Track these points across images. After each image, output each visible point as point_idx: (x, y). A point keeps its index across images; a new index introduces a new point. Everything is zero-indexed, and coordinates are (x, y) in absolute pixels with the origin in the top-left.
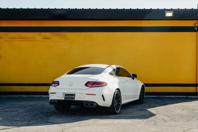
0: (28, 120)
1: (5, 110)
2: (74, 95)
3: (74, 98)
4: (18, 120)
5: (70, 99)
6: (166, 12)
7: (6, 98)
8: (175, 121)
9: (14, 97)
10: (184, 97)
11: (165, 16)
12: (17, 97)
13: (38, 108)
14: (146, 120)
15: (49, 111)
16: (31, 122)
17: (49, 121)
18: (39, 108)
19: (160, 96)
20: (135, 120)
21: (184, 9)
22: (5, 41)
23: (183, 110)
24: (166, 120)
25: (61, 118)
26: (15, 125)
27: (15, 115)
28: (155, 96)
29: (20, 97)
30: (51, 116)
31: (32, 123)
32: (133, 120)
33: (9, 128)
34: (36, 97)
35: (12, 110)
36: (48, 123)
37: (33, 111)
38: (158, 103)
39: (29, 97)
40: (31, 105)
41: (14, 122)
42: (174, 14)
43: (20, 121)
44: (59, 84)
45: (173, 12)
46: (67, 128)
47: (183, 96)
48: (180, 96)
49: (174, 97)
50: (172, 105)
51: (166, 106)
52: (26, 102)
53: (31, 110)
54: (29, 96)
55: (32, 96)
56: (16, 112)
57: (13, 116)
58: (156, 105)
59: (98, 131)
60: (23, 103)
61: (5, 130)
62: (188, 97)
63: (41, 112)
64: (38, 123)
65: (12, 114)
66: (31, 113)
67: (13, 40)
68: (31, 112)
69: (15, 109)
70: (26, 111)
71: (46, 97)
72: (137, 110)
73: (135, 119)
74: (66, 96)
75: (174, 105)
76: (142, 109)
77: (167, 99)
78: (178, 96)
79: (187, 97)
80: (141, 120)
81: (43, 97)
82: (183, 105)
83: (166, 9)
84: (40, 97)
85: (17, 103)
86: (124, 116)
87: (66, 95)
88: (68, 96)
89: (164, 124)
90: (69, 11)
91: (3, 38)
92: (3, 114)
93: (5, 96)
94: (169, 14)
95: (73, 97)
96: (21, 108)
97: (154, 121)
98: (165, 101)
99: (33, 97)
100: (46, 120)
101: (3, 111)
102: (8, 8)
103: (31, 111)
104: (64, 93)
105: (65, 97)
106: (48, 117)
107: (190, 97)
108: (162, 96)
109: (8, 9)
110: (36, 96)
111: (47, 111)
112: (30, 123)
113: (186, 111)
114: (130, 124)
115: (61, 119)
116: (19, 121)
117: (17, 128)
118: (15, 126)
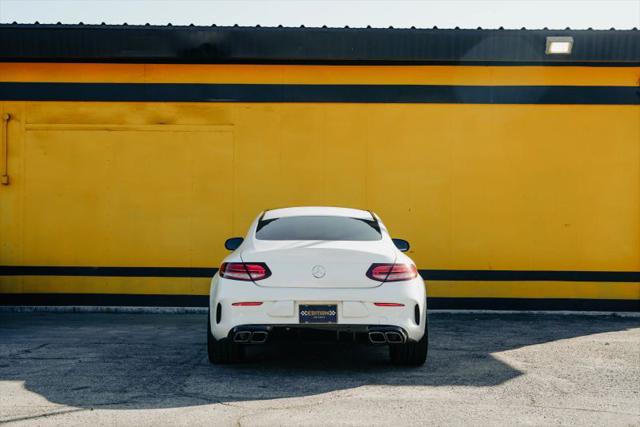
0: (118, 388)
1: (34, 355)
2: (334, 308)
3: (335, 318)
4: (86, 387)
5: (318, 320)
6: (549, 38)
7: (27, 312)
8: (595, 393)
9: (56, 312)
10: (605, 316)
11: (546, 52)
12: (65, 312)
13: (139, 346)
14: (498, 389)
15: (179, 357)
16: (131, 395)
17: (186, 390)
18: (145, 347)
19: (527, 312)
20: (463, 389)
21: (608, 28)
22: (27, 129)
23: (611, 357)
24: (565, 390)
25: (221, 382)
26: (79, 402)
27: (70, 371)
28: (511, 312)
29: (74, 311)
30: (188, 376)
31: (133, 398)
32: (457, 388)
33: (63, 413)
34: (127, 312)
35: (59, 354)
36: (185, 395)
37: (127, 357)
38: (524, 334)
39: (102, 312)
40: (115, 338)
41: (76, 392)
42: (574, 47)
43: (95, 391)
44: (268, 273)
45: (571, 39)
46: (251, 413)
47: (603, 313)
48: (591, 313)
49: (571, 315)
50: (571, 340)
51: (551, 343)
52: (98, 329)
53: (120, 356)
54: (105, 308)
55: (113, 308)
56: (73, 362)
57: (66, 375)
58: (520, 342)
59: (354, 423)
60: (87, 330)
61: (50, 420)
62: (619, 314)
63: (152, 359)
64: (150, 396)
65: (61, 365)
66: (120, 363)
67: (53, 125)
68: (122, 361)
69: (66, 351)
70: (103, 357)
71: (157, 313)
72: (462, 356)
73: (462, 384)
74: (304, 313)
75: (578, 339)
76: (478, 353)
77: (550, 322)
78: (586, 313)
79: (614, 315)
80: (484, 390)
81: (148, 313)
82: (608, 341)
83: (550, 28)
84: (140, 313)
85: (68, 332)
86: (425, 374)
87: (302, 308)
88: (313, 313)
89: (561, 403)
90: (236, 33)
91: (19, 121)
92: (31, 366)
93: (27, 308)
94: (559, 47)
95: (332, 313)
96: (86, 345)
97: (528, 395)
98: (545, 326)
99: (116, 312)
100: (176, 386)
101: (29, 355)
102: (37, 23)
103: (121, 358)
104: (295, 302)
105: (300, 315)
106: (182, 379)
107: (623, 316)
108: (535, 312)
109: (37, 26)
110: (125, 308)
111: (174, 357)
112: (126, 396)
113: (622, 361)
114: (452, 403)
115: (223, 386)
116: (89, 390)
117: (88, 412)
118: (80, 405)
